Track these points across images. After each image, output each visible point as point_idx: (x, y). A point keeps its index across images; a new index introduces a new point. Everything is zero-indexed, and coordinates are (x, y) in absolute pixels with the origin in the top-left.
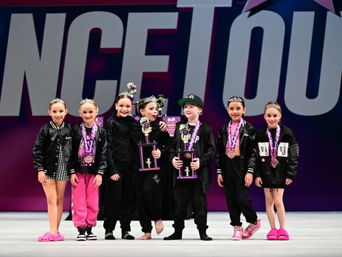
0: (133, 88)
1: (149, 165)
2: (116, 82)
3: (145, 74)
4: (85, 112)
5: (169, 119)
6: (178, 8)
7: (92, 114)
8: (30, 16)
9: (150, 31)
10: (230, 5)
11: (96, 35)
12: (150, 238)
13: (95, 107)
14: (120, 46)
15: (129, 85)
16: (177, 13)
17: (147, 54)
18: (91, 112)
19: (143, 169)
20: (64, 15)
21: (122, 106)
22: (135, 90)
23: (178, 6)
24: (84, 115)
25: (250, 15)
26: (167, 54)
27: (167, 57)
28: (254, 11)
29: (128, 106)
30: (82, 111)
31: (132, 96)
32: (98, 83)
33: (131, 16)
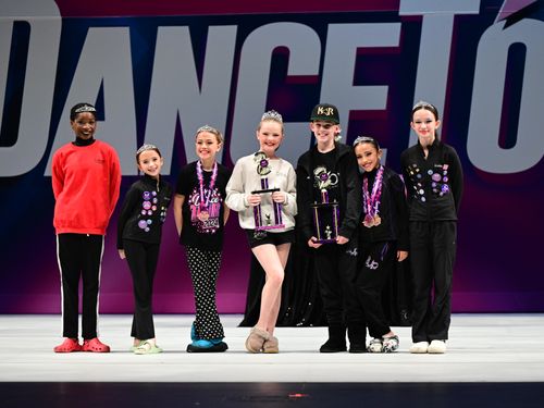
6: (402, 17)
8: (186, 29)
9: (359, 50)
10: (477, 12)
11: (281, 56)
14: (316, 73)
16: (399, 25)
17: (357, 82)
20: (235, 27)
23: (401, 13)
25: (506, 27)
26: (385, 84)
27: (383, 91)
28: (511, 20)
33: (333, 28)
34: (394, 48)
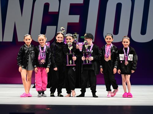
0: (63, 30)
1: (71, 63)
2: (56, 27)
3: (68, 23)
4: (40, 40)
5: (79, 44)
7: (43, 41)
9: (71, 4)
11: (47, 6)
12: (70, 96)
13: (45, 38)
14: (58, 11)
15: (61, 28)
17: (70, 14)
18: (43, 40)
19: (68, 65)
21: (59, 38)
22: (64, 31)
24: (40, 41)
26: (79, 15)
27: (79, 16)
29: (61, 38)
30: (39, 40)
31: (63, 33)
32: (48, 27)
34: (81, 4)
